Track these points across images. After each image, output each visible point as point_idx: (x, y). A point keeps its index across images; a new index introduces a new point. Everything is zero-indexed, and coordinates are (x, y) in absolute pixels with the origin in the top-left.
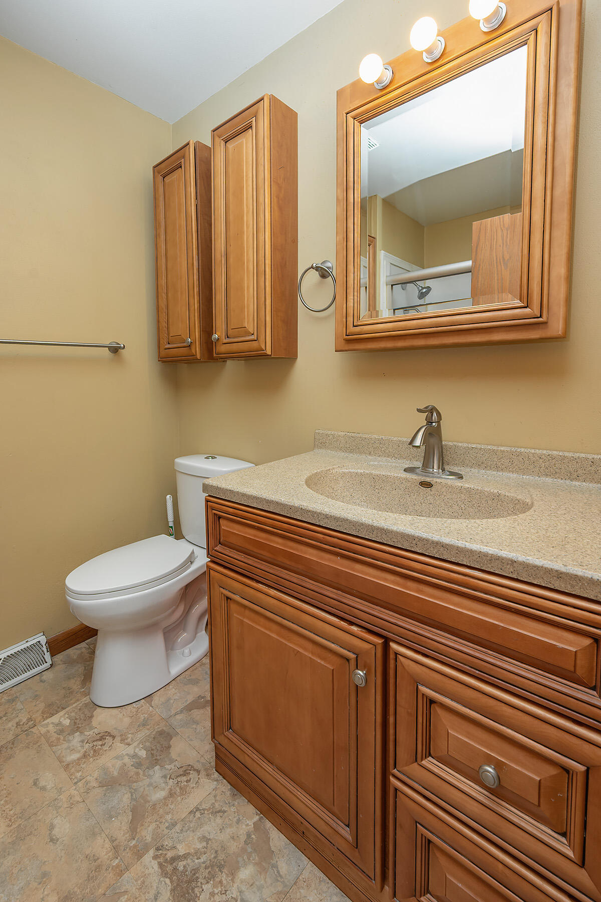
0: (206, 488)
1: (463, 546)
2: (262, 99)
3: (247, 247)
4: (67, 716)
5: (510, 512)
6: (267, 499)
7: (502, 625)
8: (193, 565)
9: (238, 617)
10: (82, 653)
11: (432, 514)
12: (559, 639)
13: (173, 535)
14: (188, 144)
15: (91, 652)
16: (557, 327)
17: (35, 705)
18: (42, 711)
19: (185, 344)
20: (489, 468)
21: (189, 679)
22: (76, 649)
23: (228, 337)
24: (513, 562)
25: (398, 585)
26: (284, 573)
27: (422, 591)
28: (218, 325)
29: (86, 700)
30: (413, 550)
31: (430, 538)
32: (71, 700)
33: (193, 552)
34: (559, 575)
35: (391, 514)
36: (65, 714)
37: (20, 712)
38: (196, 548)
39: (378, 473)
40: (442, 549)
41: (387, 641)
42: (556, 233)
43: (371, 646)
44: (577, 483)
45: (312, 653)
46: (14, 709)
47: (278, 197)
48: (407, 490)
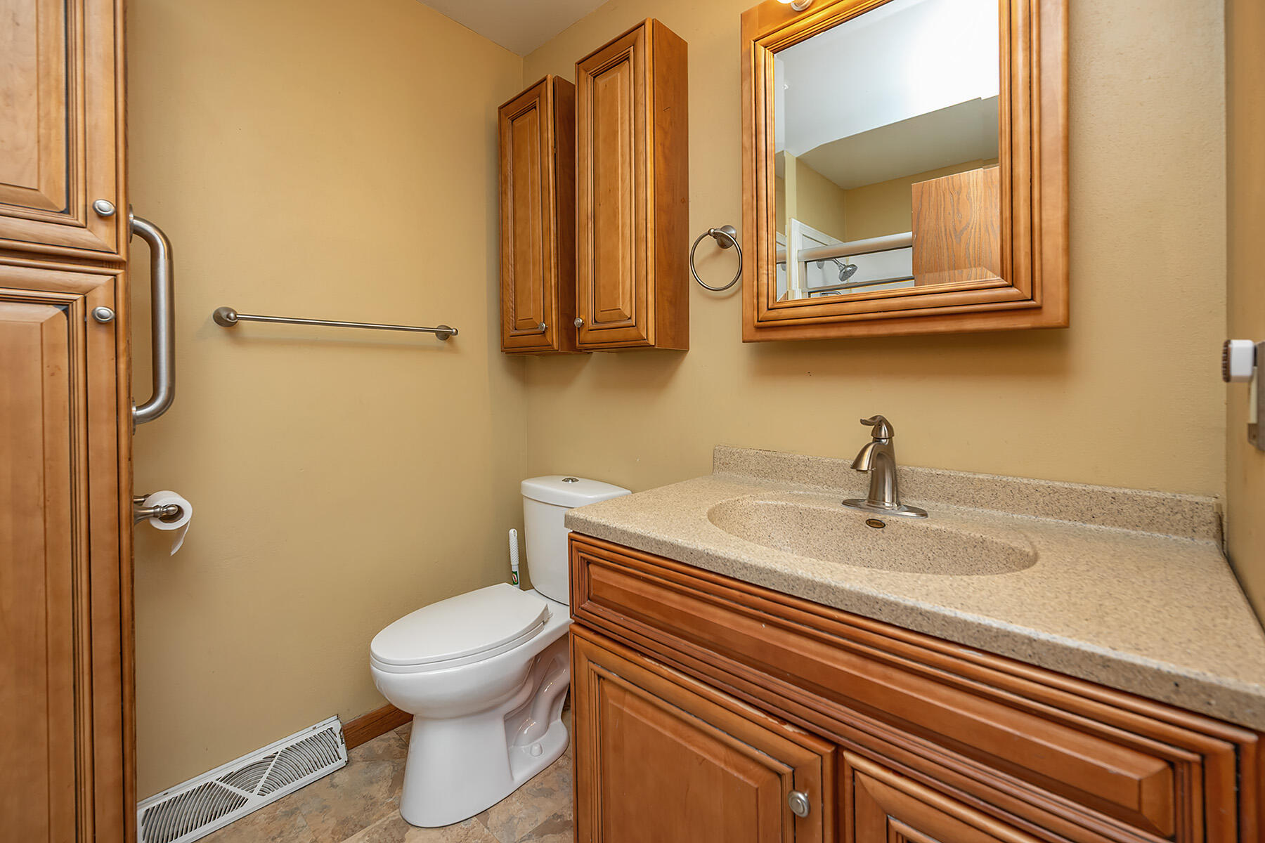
0: (569, 521)
1: (953, 615)
2: (643, 24)
3: (622, 207)
4: (367, 838)
5: (1000, 565)
6: (657, 538)
7: (1018, 733)
8: (545, 626)
9: (615, 704)
10: (390, 745)
11: (886, 565)
12: (1111, 759)
13: (517, 583)
14: (545, 79)
15: (403, 745)
16: (1053, 313)
17: (323, 821)
18: (332, 830)
19: (537, 331)
20: (963, 502)
21: (540, 789)
22: (383, 740)
23: (595, 322)
24: (1031, 641)
25: (854, 667)
26: (683, 644)
27: (889, 678)
28: (582, 305)
29: (394, 816)
30: (875, 617)
31: (901, 601)
32: (374, 814)
33: (546, 609)
34: (1106, 662)
35: (837, 565)
36: (364, 836)
37: (301, 831)
38: (550, 603)
39: (806, 506)
40: (920, 618)
41: (838, 749)
42: (1046, 190)
43: (816, 756)
44: (1093, 527)
45: (726, 762)
46: (293, 826)
47: (663, 145)
48: (849, 530)
